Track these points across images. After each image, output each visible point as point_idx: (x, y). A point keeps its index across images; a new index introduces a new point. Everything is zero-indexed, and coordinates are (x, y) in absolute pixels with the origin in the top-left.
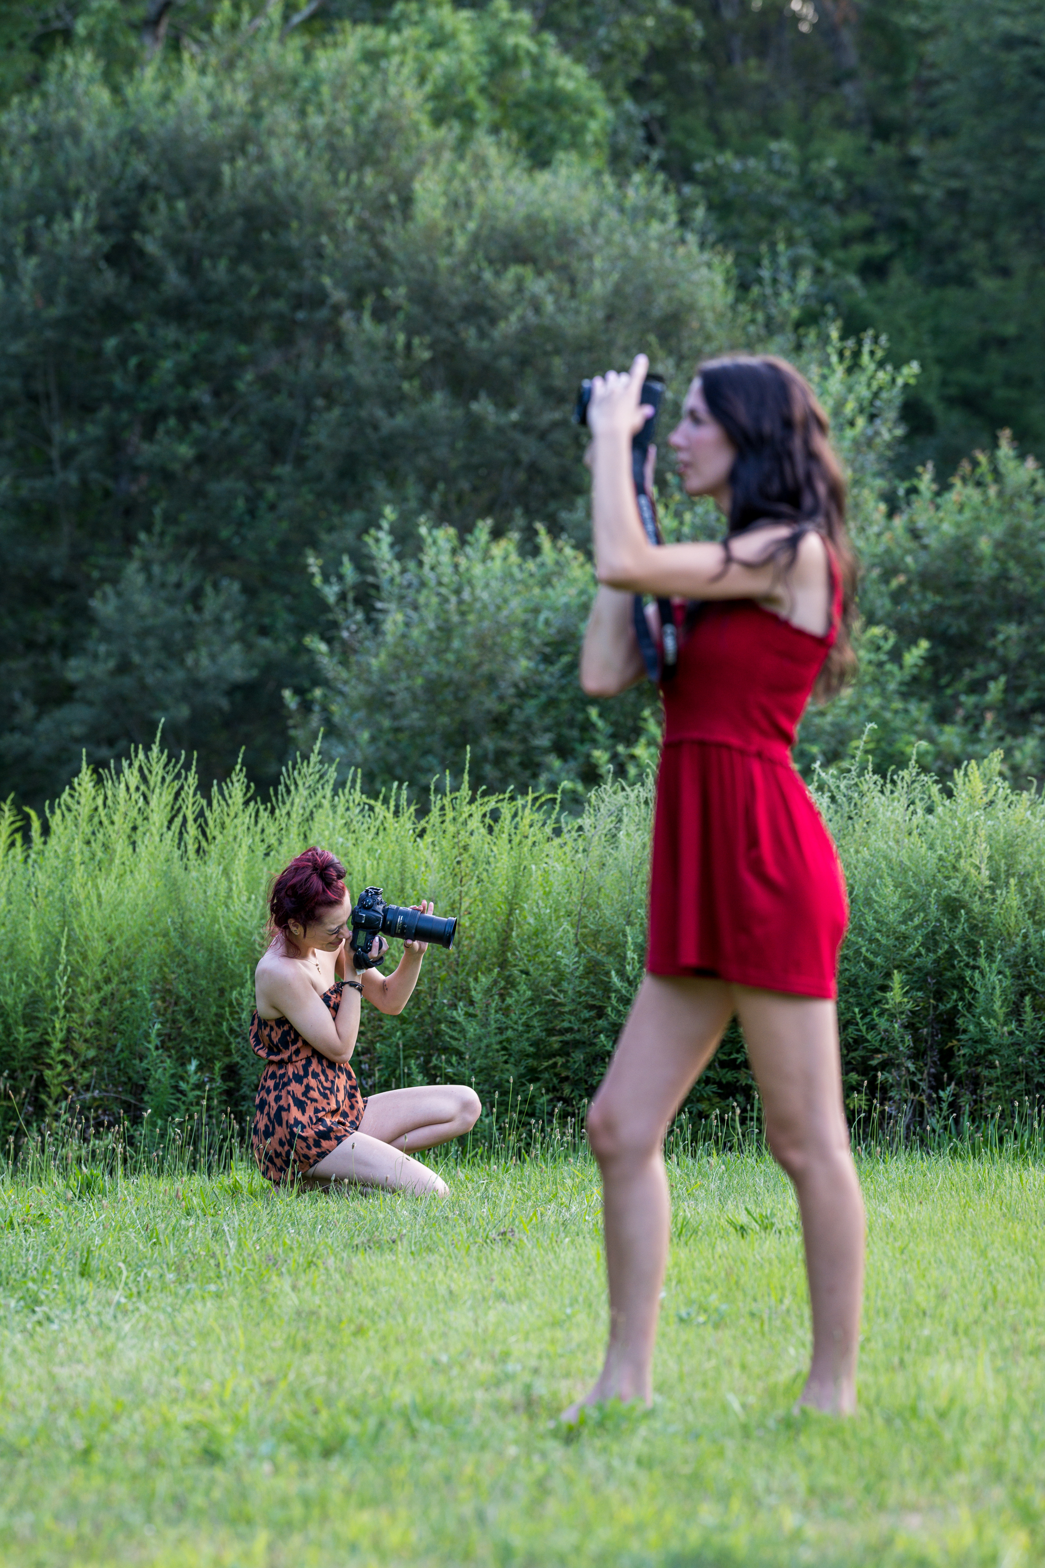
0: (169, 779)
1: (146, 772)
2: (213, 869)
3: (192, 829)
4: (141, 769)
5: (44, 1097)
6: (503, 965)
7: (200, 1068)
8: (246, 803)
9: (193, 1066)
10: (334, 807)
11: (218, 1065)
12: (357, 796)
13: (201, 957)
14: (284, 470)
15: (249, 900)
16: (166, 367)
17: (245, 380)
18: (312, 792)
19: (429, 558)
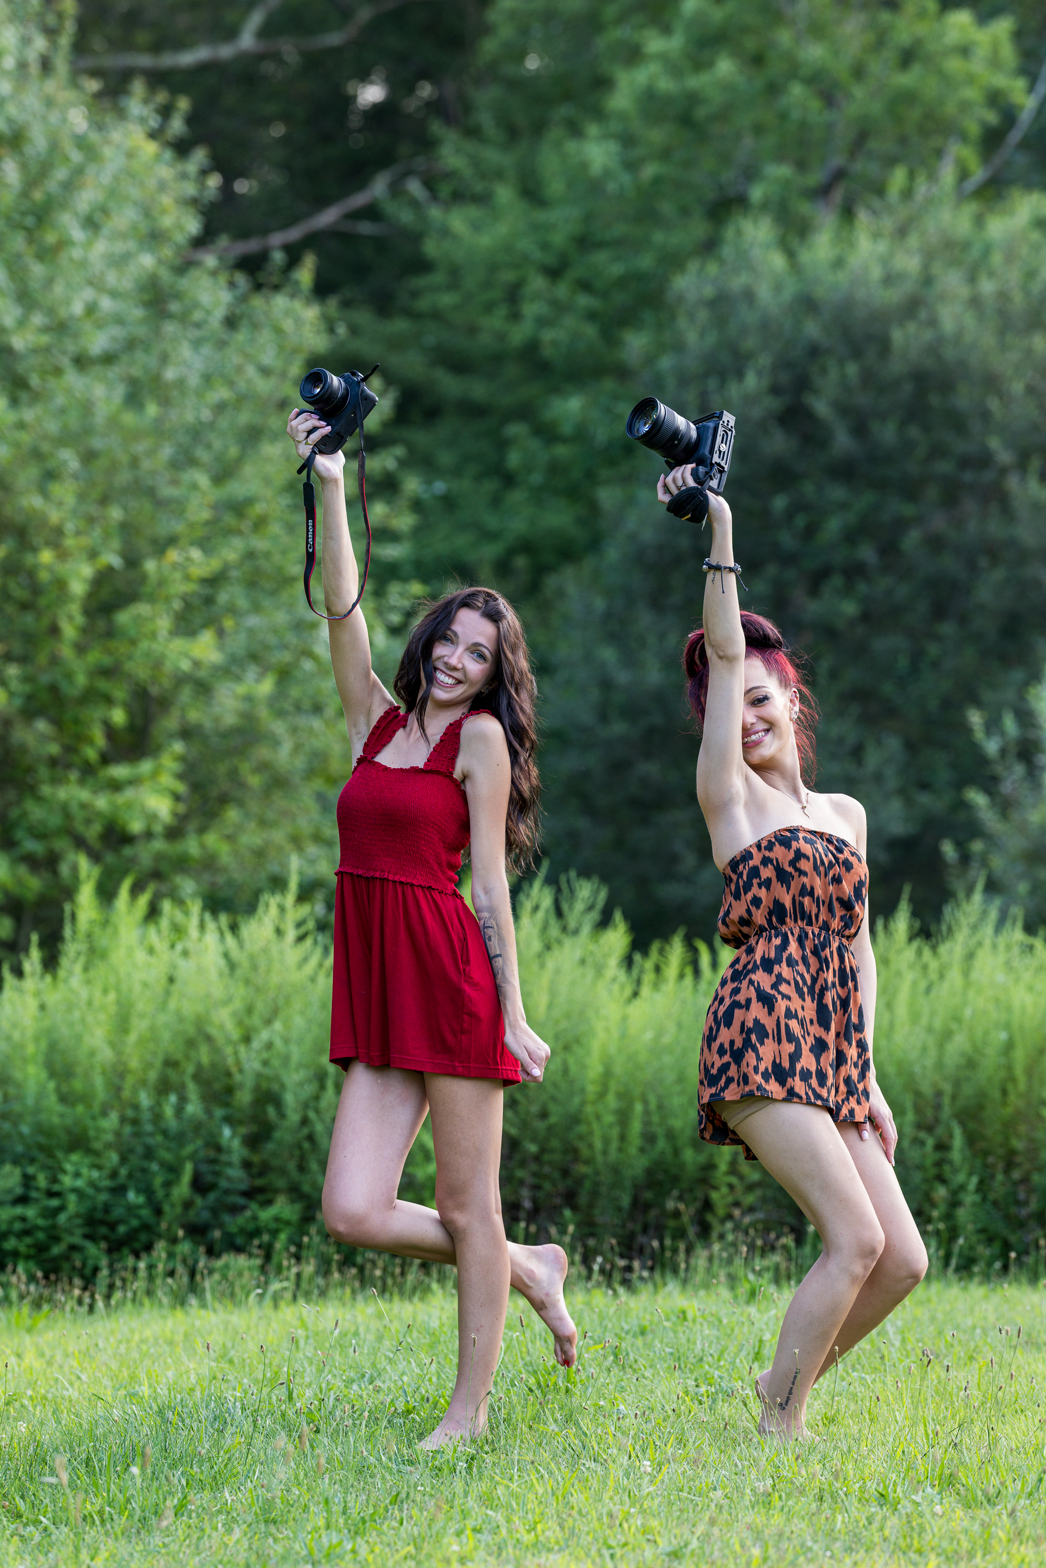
5: (709, 1218)
8: (909, 943)
12: (1018, 935)
14: (947, 628)
15: (911, 1032)
16: (833, 526)
17: (912, 540)
18: (975, 928)
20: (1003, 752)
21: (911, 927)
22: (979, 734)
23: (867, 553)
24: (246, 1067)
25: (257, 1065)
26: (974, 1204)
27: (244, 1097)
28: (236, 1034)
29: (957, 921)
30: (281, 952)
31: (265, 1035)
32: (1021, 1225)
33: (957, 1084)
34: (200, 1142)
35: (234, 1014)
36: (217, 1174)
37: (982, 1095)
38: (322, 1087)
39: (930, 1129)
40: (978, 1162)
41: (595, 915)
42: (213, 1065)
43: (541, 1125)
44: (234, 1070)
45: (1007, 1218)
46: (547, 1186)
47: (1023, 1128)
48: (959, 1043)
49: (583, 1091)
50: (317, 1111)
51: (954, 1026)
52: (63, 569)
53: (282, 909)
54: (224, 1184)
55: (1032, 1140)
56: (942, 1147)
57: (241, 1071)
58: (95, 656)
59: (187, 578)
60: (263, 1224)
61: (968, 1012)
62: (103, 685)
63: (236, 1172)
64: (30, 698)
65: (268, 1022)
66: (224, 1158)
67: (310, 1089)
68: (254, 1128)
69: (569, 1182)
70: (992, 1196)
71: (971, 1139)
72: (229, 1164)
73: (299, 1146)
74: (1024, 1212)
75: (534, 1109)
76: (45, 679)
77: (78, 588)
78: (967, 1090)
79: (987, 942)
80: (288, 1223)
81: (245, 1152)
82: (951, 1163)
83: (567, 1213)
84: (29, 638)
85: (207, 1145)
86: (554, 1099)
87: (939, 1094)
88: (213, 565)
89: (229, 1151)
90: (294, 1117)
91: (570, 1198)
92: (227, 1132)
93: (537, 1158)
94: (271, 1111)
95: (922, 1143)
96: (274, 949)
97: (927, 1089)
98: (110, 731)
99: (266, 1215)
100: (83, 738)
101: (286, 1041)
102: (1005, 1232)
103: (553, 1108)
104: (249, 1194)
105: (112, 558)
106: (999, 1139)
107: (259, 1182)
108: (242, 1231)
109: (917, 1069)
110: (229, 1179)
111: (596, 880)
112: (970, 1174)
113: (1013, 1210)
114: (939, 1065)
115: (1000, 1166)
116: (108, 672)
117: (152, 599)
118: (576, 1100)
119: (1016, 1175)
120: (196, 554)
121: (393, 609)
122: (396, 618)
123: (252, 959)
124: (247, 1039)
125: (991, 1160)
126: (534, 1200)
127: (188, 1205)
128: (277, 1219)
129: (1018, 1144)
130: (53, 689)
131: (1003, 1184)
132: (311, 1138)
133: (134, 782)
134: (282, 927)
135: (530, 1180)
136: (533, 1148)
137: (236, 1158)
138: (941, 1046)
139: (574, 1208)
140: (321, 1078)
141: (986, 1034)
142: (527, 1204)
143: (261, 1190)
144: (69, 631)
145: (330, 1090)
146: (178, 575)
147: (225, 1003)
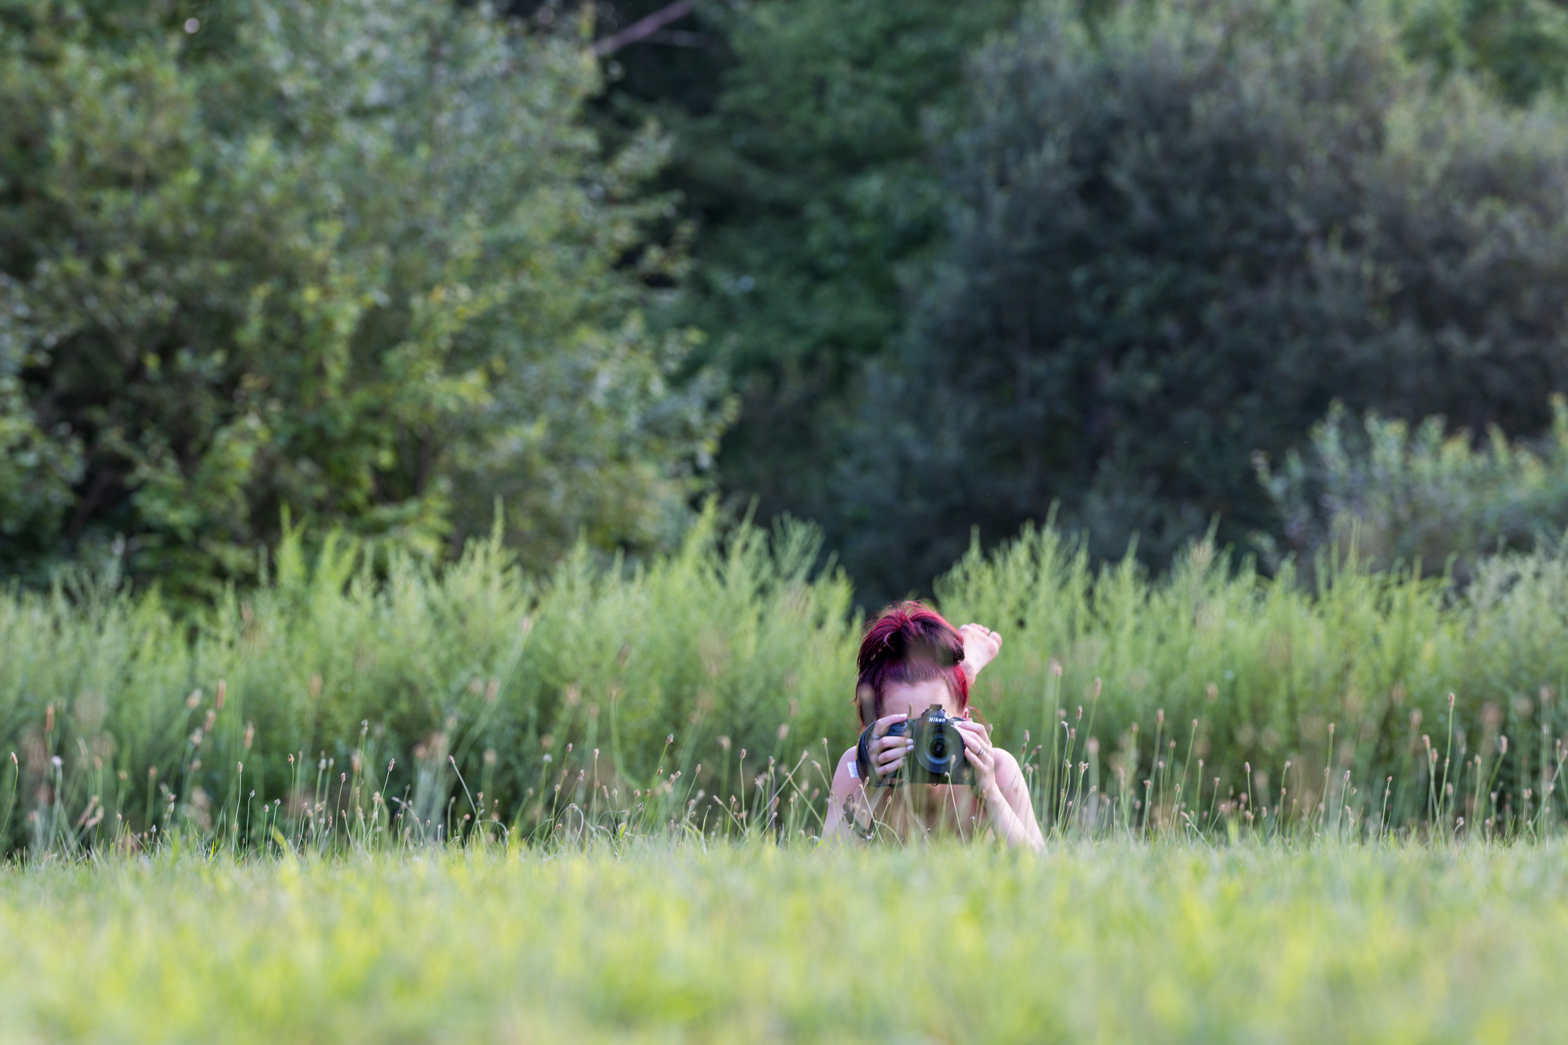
0: (1060, 560)
1: (1037, 552)
8: (1137, 590)
15: (1134, 672)
18: (1206, 578)
19: (1378, 454)
20: (1288, 493)
21: (1137, 573)
22: (1263, 475)
29: (1188, 570)
30: (488, 598)
35: (436, 659)
38: (524, 732)
41: (809, 561)
48: (1183, 683)
51: (1177, 667)
52: (329, 307)
53: (487, 555)
58: (362, 396)
59: (455, 316)
61: (1191, 653)
62: (370, 427)
64: (296, 439)
76: (311, 419)
77: (344, 326)
79: (1219, 589)
84: (296, 380)
88: (483, 304)
96: (480, 596)
98: (379, 474)
100: (348, 481)
105: (378, 296)
116: (374, 413)
117: (419, 337)
120: (464, 292)
121: (672, 356)
122: (673, 366)
123: (456, 607)
130: (320, 431)
133: (401, 522)
134: (488, 574)
138: (1163, 686)
141: (1210, 671)
144: (336, 372)
145: (531, 735)
146: (444, 315)
147: (424, 650)
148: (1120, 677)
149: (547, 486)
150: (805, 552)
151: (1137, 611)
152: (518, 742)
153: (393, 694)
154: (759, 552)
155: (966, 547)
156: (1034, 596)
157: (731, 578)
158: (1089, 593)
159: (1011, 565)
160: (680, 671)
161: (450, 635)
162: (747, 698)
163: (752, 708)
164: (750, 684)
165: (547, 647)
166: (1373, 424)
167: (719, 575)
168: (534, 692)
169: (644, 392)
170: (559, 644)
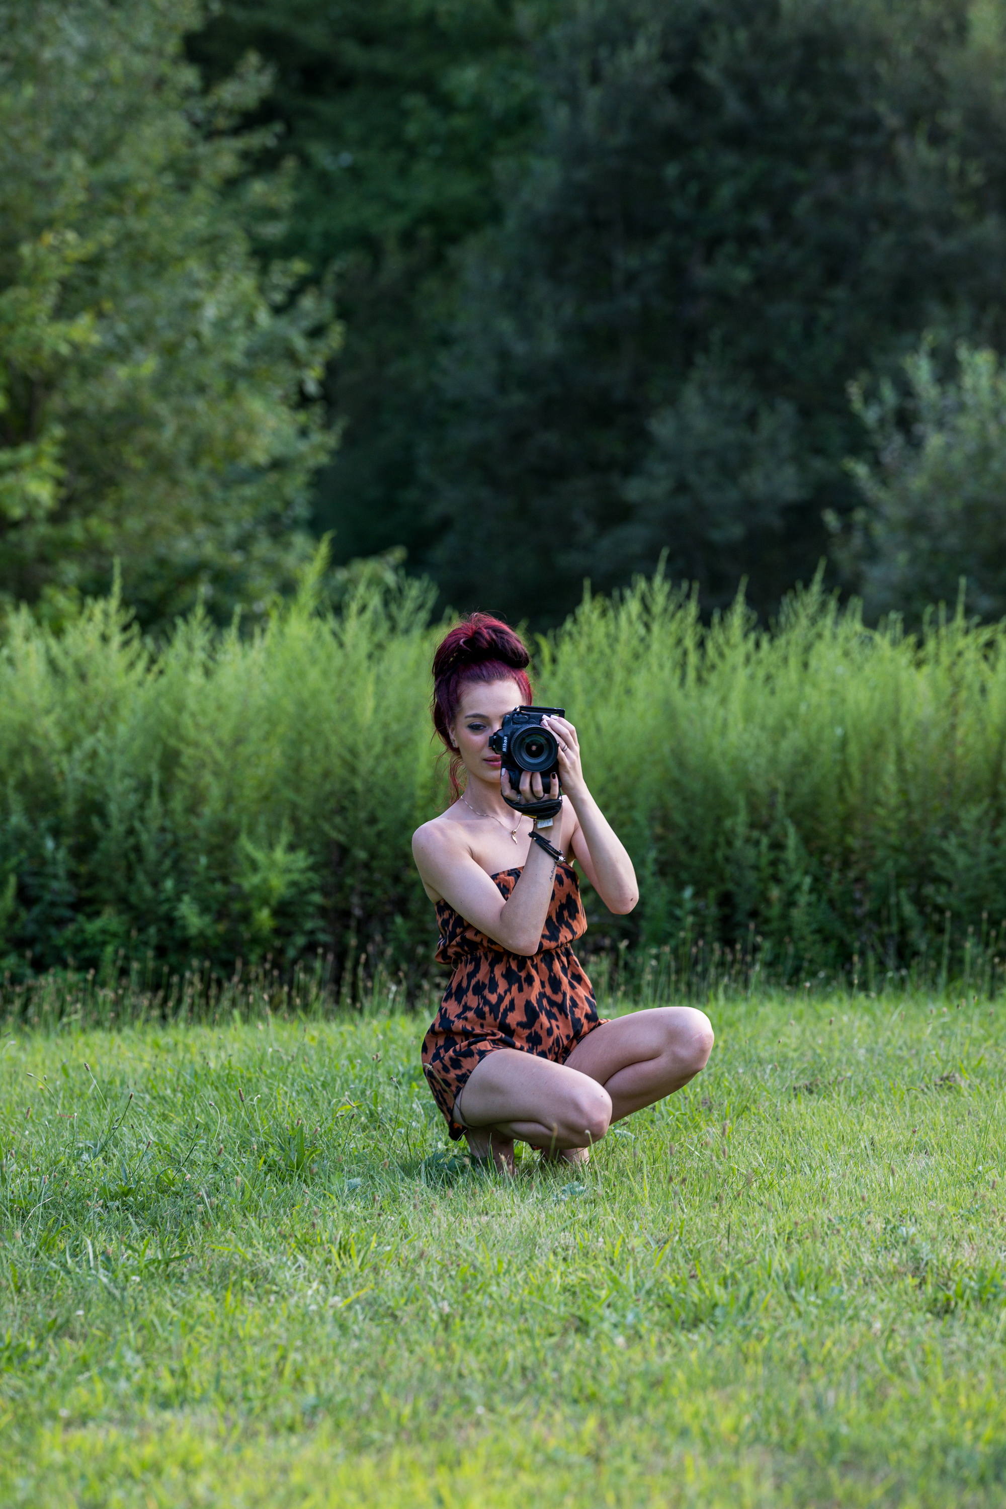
0: (672, 607)
1: (649, 600)
2: (710, 701)
3: (693, 659)
4: (643, 600)
6: (995, 795)
7: (696, 895)
8: (746, 636)
9: (688, 893)
10: (834, 637)
11: (712, 893)
12: (858, 626)
13: (696, 786)
14: (839, 293)
15: (745, 730)
16: (725, 193)
17: (802, 206)
18: (813, 621)
19: (968, 381)
20: (882, 421)
21: (747, 619)
22: (857, 404)
23: (760, 220)
24: (69, 777)
25: (80, 774)
26: (809, 904)
27: (70, 809)
28: (59, 742)
29: (796, 614)
30: (107, 658)
31: (89, 742)
32: (857, 924)
33: (793, 779)
34: (23, 854)
35: (58, 723)
36: (43, 887)
37: (816, 792)
38: (147, 796)
39: (765, 828)
40: (814, 861)
41: (424, 616)
42: (39, 774)
43: (369, 832)
44: (59, 779)
45: (843, 916)
46: (378, 893)
47: (858, 826)
48: (794, 739)
49: (412, 796)
50: (142, 820)
51: (788, 723)
53: (106, 614)
54: (48, 897)
55: (866, 838)
56: (777, 846)
57: (64, 780)
59: (64, 261)
60: (88, 936)
61: (803, 708)
63: (60, 886)
65: (93, 730)
66: (49, 869)
67: (133, 798)
68: (81, 839)
69: (400, 889)
70: (825, 897)
71: (807, 839)
72: (55, 877)
73: (126, 856)
74: (860, 912)
75: (363, 815)
78: (804, 788)
79: (827, 634)
80: (115, 935)
81: (73, 864)
82: (785, 862)
83: (399, 920)
85: (31, 856)
86: (383, 805)
87: (774, 792)
88: (90, 248)
89: (54, 861)
90: (118, 828)
91: (401, 905)
92: (50, 844)
93: (367, 866)
94: (96, 821)
95: (757, 843)
96: (99, 658)
97: (760, 786)
99: (92, 927)
101: (109, 751)
102: (842, 931)
103: (380, 813)
104: (77, 906)
106: (834, 838)
107: (87, 893)
108: (68, 943)
109: (751, 767)
110: (54, 892)
111: (426, 578)
112: (806, 873)
113: (849, 909)
114: (773, 761)
115: (837, 864)
117: (29, 282)
118: (405, 806)
119: (852, 874)
120: (71, 236)
121: (276, 287)
122: (278, 297)
123: (77, 664)
124: (68, 750)
125: (827, 858)
126: (364, 907)
127: (12, 918)
128: (104, 931)
129: (851, 841)
131: (839, 882)
132: (137, 849)
133: (14, 468)
134: (108, 632)
135: (360, 887)
136: (362, 855)
137: (61, 872)
138: (776, 744)
139: (406, 915)
140: (144, 787)
141: (821, 730)
142: (357, 912)
143: (89, 901)
145: (155, 799)
146: (54, 259)
147: (48, 712)
148: (733, 736)
149: (157, 424)
150: (420, 607)
151: (748, 660)
152: (142, 806)
153: (15, 754)
154: (375, 612)
155: (579, 601)
156: (648, 648)
157: (348, 638)
158: (701, 644)
159: (623, 617)
160: (300, 734)
161: (72, 695)
162: (366, 763)
163: (372, 772)
164: (369, 747)
165: (168, 710)
166: (963, 353)
167: (335, 634)
168: (157, 754)
169: (251, 322)
170: (180, 707)
